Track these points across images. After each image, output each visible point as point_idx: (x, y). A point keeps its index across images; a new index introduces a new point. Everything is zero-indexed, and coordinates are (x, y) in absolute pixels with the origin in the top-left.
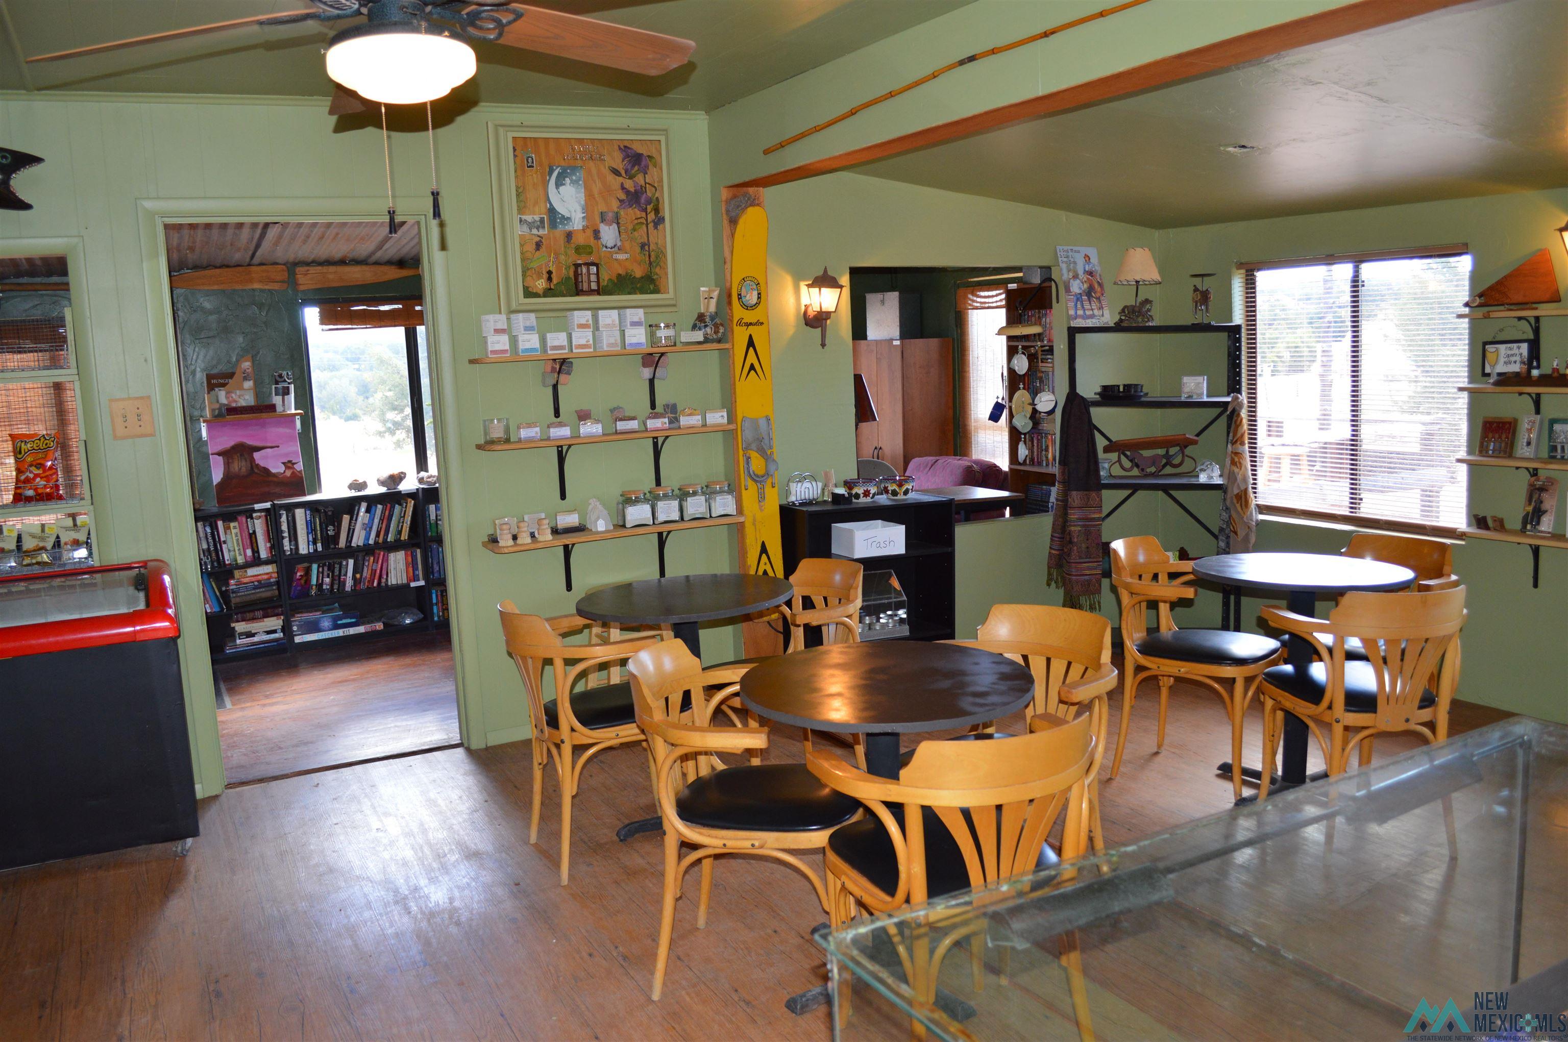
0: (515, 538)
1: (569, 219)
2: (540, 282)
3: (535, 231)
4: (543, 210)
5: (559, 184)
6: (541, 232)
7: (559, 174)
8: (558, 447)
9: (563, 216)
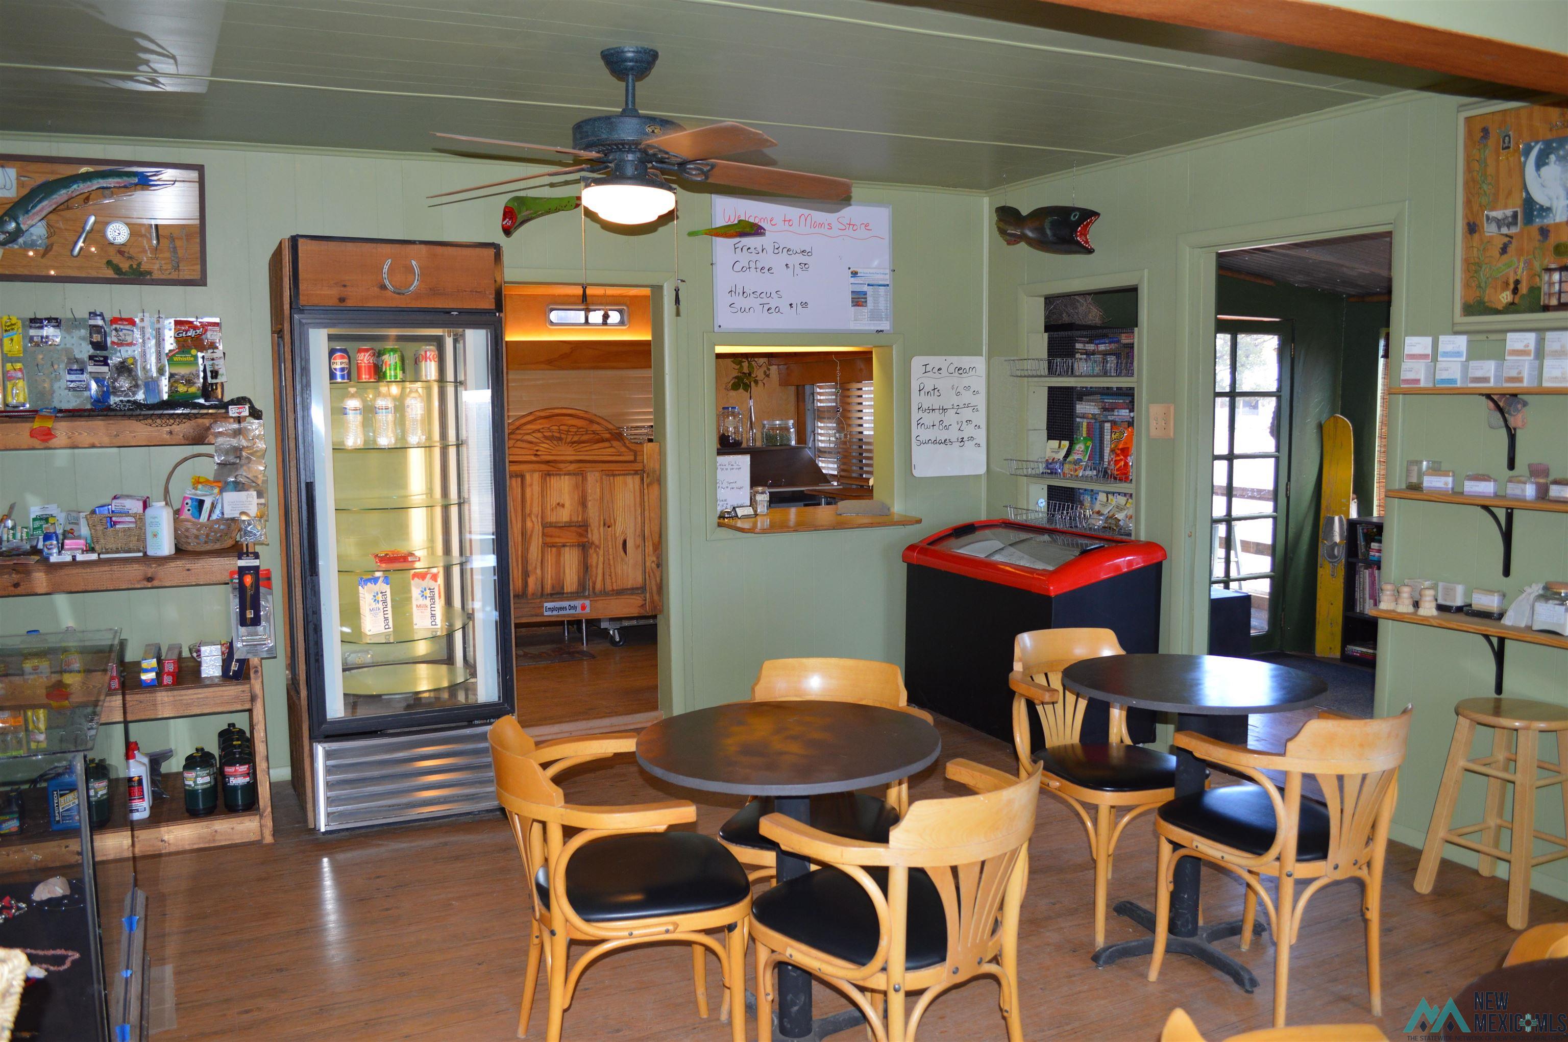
0: (1416, 605)
1: (1549, 209)
2: (1504, 295)
3: (1504, 230)
4: (1519, 202)
5: (1541, 163)
6: (1514, 230)
7: (1540, 150)
8: (1507, 509)
9: (1542, 206)
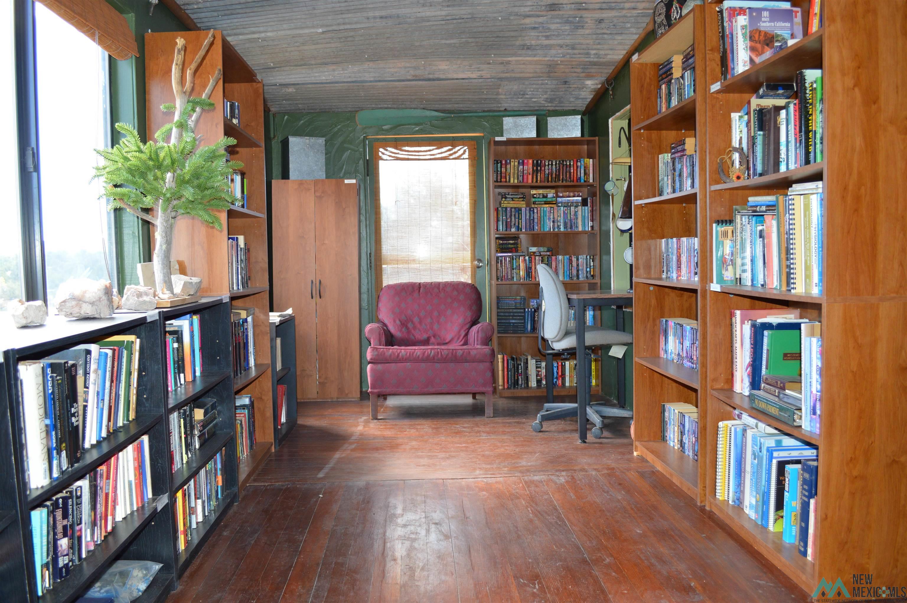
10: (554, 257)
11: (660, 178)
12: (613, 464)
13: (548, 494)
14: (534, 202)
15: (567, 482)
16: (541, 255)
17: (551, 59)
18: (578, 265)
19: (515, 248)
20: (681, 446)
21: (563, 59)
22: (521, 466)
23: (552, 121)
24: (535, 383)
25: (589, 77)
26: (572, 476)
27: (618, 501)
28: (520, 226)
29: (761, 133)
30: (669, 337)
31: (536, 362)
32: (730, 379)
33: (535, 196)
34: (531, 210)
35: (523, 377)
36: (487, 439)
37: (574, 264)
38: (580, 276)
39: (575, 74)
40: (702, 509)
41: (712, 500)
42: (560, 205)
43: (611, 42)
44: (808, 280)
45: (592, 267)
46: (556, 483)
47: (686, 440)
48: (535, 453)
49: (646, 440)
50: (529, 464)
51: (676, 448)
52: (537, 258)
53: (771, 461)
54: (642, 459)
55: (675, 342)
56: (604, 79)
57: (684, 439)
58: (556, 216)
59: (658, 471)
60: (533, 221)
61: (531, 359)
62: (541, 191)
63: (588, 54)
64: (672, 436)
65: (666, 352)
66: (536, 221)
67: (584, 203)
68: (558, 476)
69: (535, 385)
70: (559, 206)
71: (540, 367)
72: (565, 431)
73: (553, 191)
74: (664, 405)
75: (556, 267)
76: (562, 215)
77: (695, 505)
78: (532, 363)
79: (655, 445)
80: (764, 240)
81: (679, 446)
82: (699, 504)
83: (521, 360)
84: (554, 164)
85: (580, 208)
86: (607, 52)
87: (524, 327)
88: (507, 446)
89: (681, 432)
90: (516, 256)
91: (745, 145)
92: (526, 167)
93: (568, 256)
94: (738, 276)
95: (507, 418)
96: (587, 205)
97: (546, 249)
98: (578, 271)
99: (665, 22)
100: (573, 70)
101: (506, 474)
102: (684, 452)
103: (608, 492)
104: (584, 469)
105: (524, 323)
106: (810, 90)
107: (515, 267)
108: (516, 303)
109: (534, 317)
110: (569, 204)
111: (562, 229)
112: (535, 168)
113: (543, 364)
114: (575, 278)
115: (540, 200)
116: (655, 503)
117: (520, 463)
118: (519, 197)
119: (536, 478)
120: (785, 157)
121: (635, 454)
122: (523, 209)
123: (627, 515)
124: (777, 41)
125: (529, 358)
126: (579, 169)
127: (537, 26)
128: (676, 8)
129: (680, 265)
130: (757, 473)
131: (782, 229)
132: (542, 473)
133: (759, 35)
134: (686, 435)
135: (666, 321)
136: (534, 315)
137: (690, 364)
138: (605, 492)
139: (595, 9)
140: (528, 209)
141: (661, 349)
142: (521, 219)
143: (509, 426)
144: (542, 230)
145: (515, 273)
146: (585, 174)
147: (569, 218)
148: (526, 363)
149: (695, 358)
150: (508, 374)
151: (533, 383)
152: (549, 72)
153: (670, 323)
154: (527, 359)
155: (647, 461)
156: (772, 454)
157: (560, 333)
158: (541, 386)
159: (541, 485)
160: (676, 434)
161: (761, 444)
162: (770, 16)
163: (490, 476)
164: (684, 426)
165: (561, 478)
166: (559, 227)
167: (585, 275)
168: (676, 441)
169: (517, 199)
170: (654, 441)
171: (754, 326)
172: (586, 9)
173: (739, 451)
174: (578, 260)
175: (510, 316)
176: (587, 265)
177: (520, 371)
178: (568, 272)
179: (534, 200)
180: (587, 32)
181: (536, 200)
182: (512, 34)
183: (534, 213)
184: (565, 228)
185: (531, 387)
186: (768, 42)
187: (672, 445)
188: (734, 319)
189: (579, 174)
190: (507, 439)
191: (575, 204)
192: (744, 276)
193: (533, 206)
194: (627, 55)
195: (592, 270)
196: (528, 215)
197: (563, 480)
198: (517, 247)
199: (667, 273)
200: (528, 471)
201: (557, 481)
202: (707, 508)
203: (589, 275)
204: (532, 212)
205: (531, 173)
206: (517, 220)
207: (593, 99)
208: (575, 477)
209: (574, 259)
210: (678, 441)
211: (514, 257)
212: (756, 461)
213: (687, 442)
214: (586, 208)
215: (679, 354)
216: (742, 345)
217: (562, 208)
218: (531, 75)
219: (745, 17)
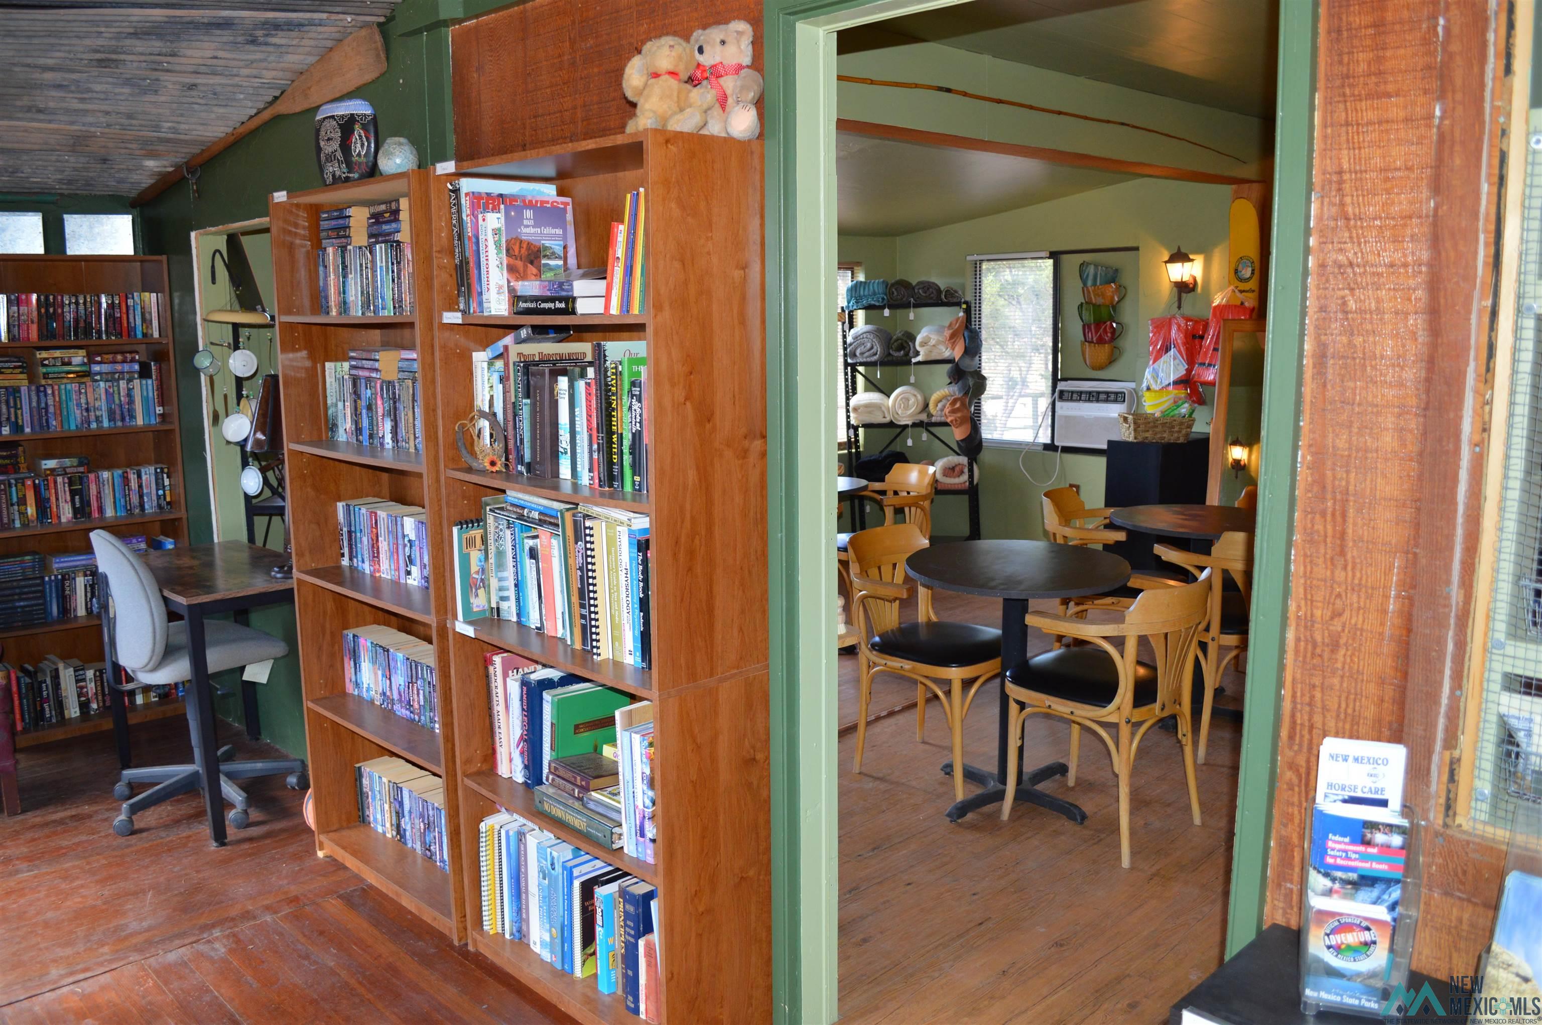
10: (92, 476)
11: (329, 402)
12: (293, 888)
13: (208, 991)
14: (44, 374)
15: (231, 951)
16: (66, 474)
17: (84, 128)
18: (140, 487)
19: (12, 464)
20: (398, 832)
21: (107, 130)
22: (131, 935)
23: (74, 224)
24: (77, 710)
25: (152, 155)
26: (234, 935)
27: (333, 972)
28: (20, 421)
29: (528, 401)
30: (363, 664)
31: (75, 671)
32: (490, 756)
33: (46, 362)
34: (40, 391)
35: (52, 703)
36: (35, 877)
37: (134, 484)
38: (146, 506)
39: (123, 151)
40: (463, 951)
41: (479, 937)
42: (98, 377)
43: (203, 115)
44: (617, 644)
45: (167, 488)
46: (212, 961)
47: (406, 823)
48: (144, 892)
49: (335, 828)
50: (145, 924)
51: (389, 835)
52: (59, 479)
53: (571, 883)
54: (334, 865)
55: (376, 674)
56: (179, 160)
57: (402, 823)
58: (91, 400)
59: (371, 887)
60: (47, 412)
61: (65, 668)
62: (57, 353)
63: (157, 126)
64: (379, 816)
65: (357, 685)
66: (51, 409)
67: (144, 373)
68: (209, 941)
69: (78, 714)
70: (97, 381)
71: (84, 680)
72: (177, 822)
73: (82, 352)
74: (359, 768)
75: (99, 492)
76: (103, 397)
77: (451, 945)
78: (67, 676)
79: (353, 835)
80: (537, 563)
81: (394, 833)
82: (456, 943)
83: (43, 671)
84: (81, 301)
85: (137, 382)
86: (194, 127)
87: (45, 610)
88: (82, 886)
89: (397, 813)
90: (16, 480)
91: (499, 408)
92: (23, 309)
93: (120, 472)
94: (494, 605)
95: (51, 809)
96: (151, 377)
97: (75, 461)
98: (141, 496)
99: (339, 154)
100: (122, 145)
101: (110, 961)
102: (405, 843)
103: (307, 957)
104: (248, 912)
105: (44, 604)
106: (613, 374)
107: (15, 500)
108: (23, 569)
109: (64, 590)
110: (117, 376)
111: (106, 424)
112: (43, 310)
113: (90, 674)
114: (137, 511)
115: (56, 369)
116: (391, 960)
117: (126, 925)
118: (12, 365)
119: (172, 957)
120: (568, 448)
121: (320, 854)
122: (24, 390)
123: (357, 1001)
124: (545, 256)
125: (61, 666)
126: (131, 312)
127: (65, 83)
128: (360, 136)
129: (378, 553)
130: (547, 900)
131: (571, 561)
132: (177, 942)
133: (521, 247)
134: (407, 818)
135: (354, 636)
136: (63, 585)
137: (408, 713)
138: (304, 959)
139: (185, 72)
140: (33, 388)
141: (347, 681)
142: (21, 408)
143: (65, 832)
144: (66, 427)
145: (17, 513)
146: (144, 319)
147: (117, 401)
148: (56, 677)
149: (416, 706)
150: (21, 704)
151: (73, 711)
152: (74, 145)
153: (361, 641)
154: (57, 670)
155: (346, 868)
156: (571, 873)
157: (154, 658)
158: (88, 712)
159: (187, 971)
160: (387, 815)
161: (553, 858)
162: (535, 218)
163: (82, 976)
164: (401, 804)
165: (217, 945)
166: (98, 419)
167: (155, 503)
168: (388, 825)
169: (10, 371)
170: (349, 828)
171: (524, 683)
172: (168, 71)
173: (514, 864)
174: (139, 477)
175: (13, 595)
176: (157, 484)
177: (45, 693)
178: (122, 501)
179: (44, 370)
180: (163, 99)
181: (49, 369)
182: (13, 91)
183: (46, 395)
184: (110, 421)
185: (71, 719)
186: (532, 258)
187: (380, 830)
188: (491, 669)
189: (131, 319)
190: (74, 867)
191: (127, 376)
192: (504, 605)
193: (43, 382)
194: (233, 138)
195: (168, 493)
196: (34, 399)
197: (223, 950)
198: (18, 463)
199: (351, 559)
200: (150, 943)
201: (212, 954)
202: (471, 948)
203: (164, 503)
204: (42, 394)
205: (36, 320)
206: (12, 410)
207: (152, 186)
208: (242, 937)
209: (133, 477)
210: (392, 825)
211: (13, 481)
212: (546, 882)
213: (408, 828)
214: (150, 382)
215: (384, 694)
216: (507, 707)
217: (102, 384)
218: (36, 147)
219: (498, 215)
